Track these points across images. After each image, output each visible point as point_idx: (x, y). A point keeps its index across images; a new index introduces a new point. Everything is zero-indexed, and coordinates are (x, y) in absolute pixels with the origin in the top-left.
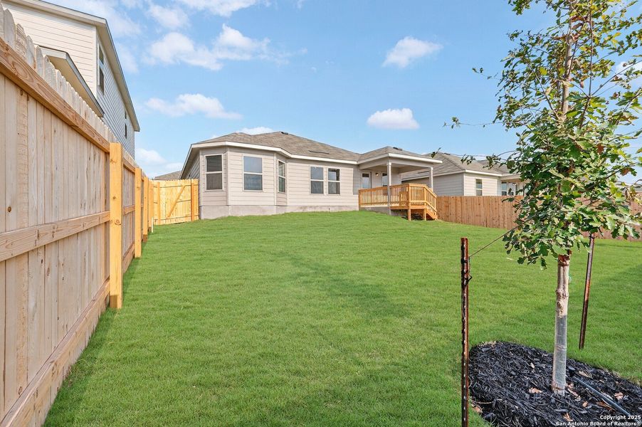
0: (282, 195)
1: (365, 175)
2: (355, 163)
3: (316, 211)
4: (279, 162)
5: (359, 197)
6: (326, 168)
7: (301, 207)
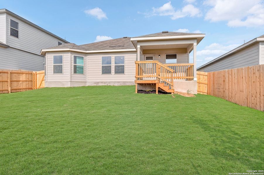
0: (80, 76)
4: (76, 56)
6: (113, 56)
7: (95, 83)
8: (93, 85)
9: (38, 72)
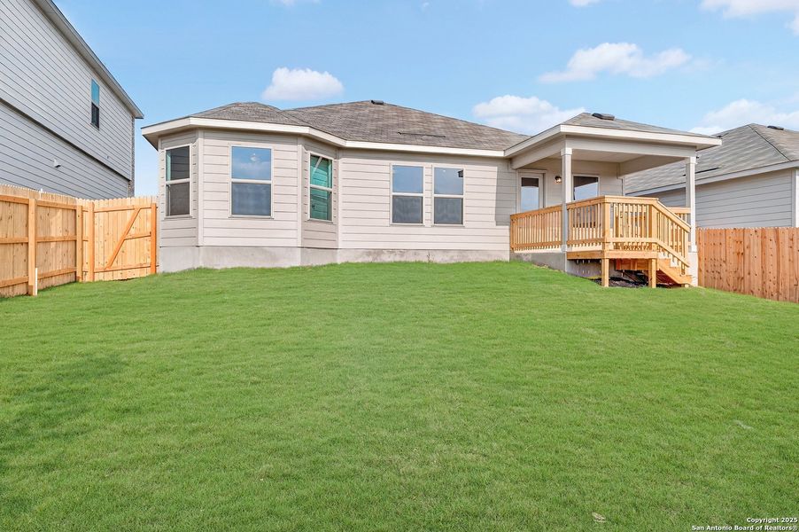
0: (320, 225)
1: (527, 182)
2: (500, 154)
3: (403, 259)
4: (312, 156)
5: (512, 231)
6: (428, 168)
7: (369, 252)
8: (360, 261)
9: (101, 204)
